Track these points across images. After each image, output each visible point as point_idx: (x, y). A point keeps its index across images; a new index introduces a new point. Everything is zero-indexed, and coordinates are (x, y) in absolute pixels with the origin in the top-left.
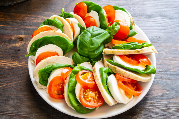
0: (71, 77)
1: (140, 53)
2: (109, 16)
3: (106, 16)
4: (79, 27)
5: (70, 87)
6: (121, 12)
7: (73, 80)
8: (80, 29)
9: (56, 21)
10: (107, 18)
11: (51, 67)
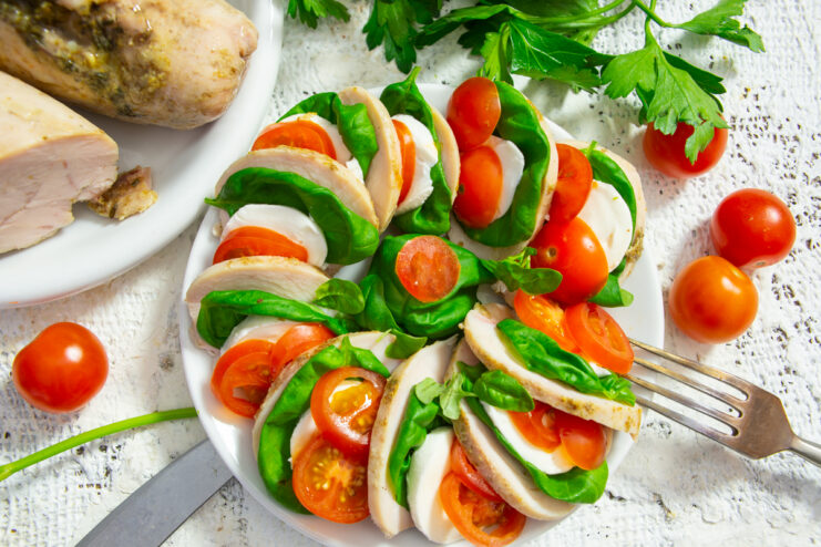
0: (299, 376)
1: (576, 413)
2: (560, 191)
3: (550, 189)
4: (431, 182)
5: (278, 412)
6: (615, 199)
7: (304, 390)
8: (432, 188)
9: (355, 127)
10: (550, 196)
11: (251, 306)
